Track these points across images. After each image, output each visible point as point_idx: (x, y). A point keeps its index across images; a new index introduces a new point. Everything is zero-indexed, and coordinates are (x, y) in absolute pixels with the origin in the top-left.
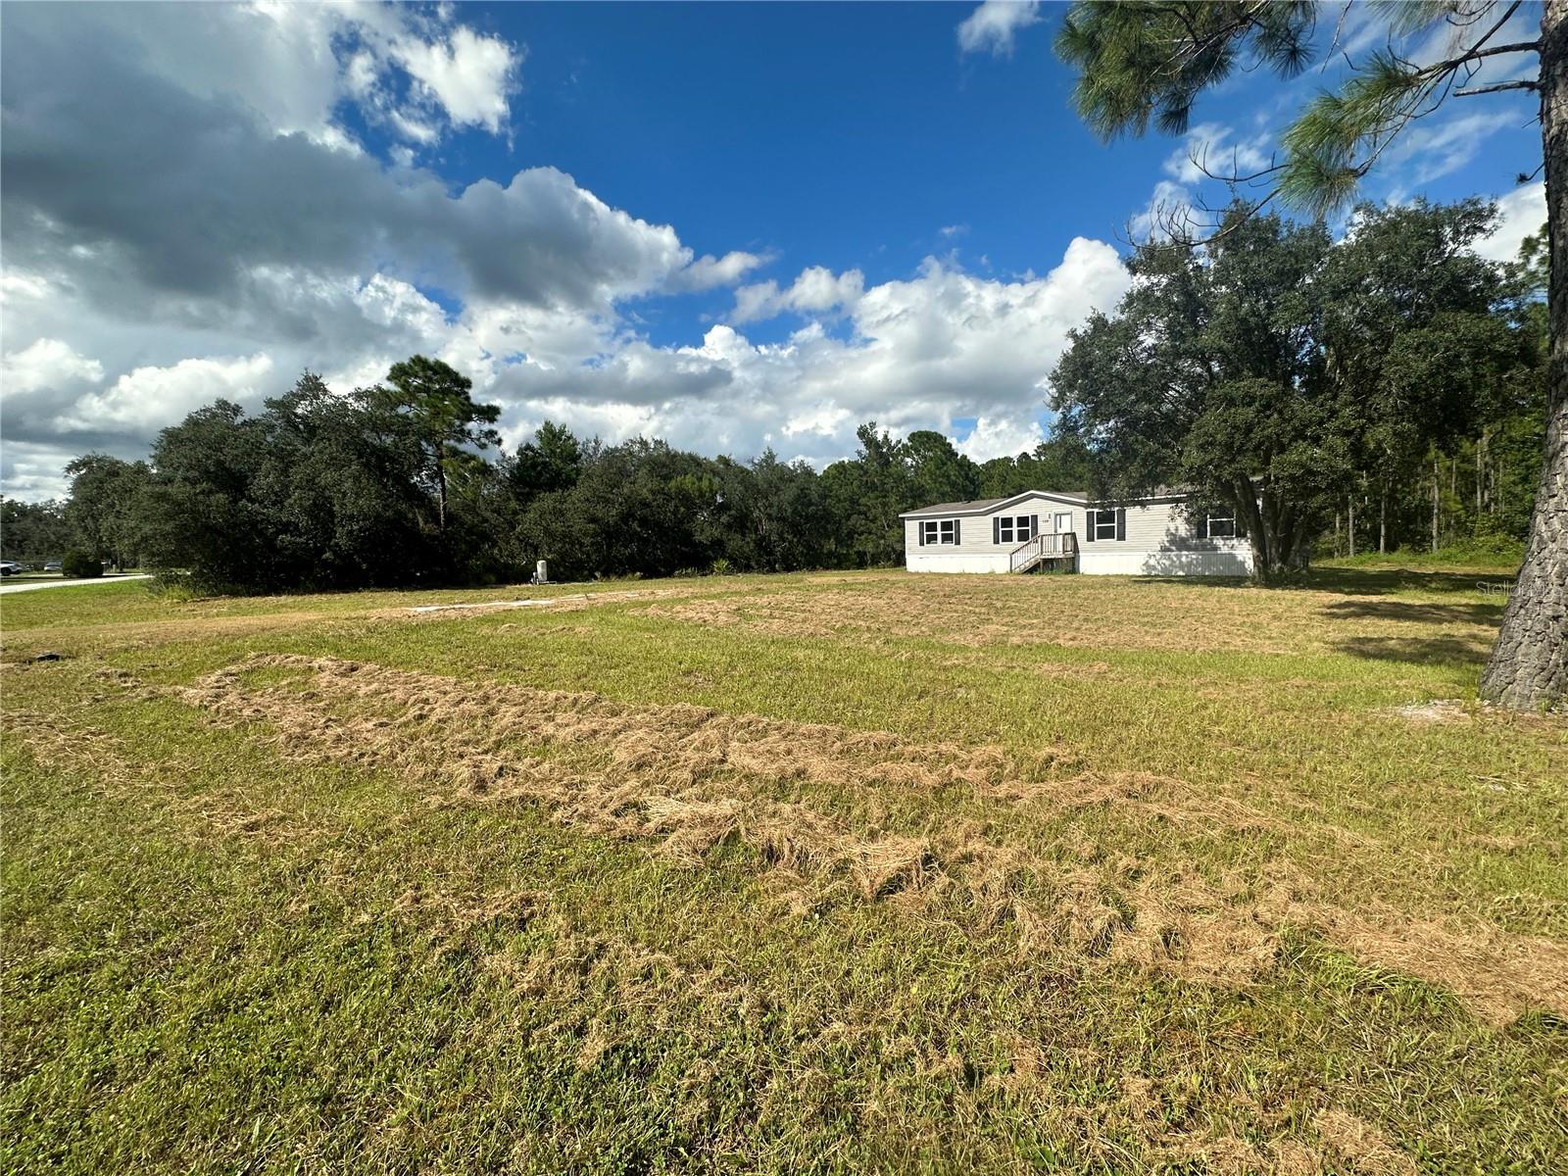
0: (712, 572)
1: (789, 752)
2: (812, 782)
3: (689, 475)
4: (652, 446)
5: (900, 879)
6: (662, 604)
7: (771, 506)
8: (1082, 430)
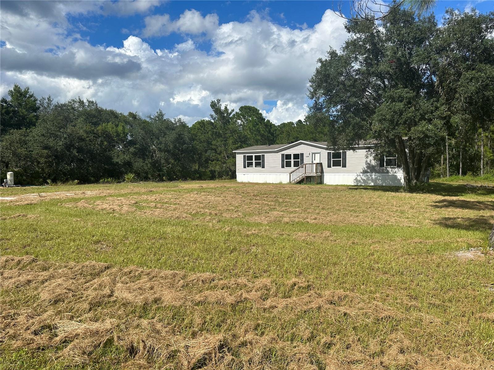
0: (124, 180)
1: (152, 288)
2: (163, 305)
3: (110, 123)
4: (87, 104)
5: (205, 359)
6: (87, 200)
7: (161, 143)
8: (324, 110)
